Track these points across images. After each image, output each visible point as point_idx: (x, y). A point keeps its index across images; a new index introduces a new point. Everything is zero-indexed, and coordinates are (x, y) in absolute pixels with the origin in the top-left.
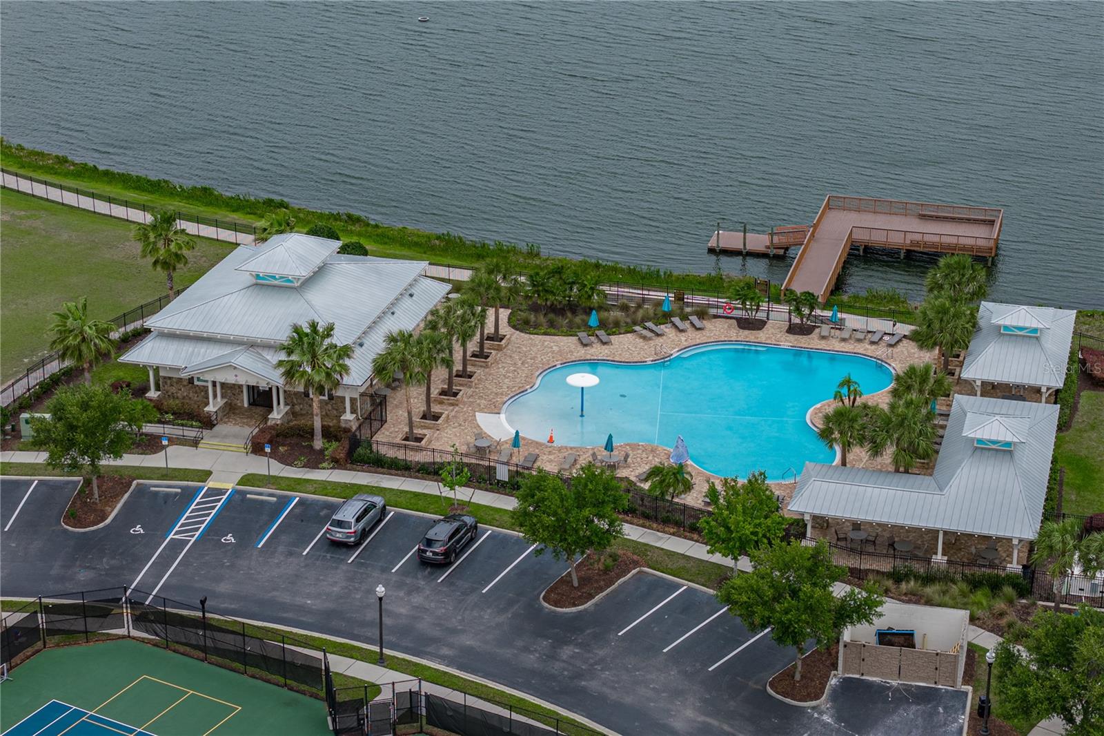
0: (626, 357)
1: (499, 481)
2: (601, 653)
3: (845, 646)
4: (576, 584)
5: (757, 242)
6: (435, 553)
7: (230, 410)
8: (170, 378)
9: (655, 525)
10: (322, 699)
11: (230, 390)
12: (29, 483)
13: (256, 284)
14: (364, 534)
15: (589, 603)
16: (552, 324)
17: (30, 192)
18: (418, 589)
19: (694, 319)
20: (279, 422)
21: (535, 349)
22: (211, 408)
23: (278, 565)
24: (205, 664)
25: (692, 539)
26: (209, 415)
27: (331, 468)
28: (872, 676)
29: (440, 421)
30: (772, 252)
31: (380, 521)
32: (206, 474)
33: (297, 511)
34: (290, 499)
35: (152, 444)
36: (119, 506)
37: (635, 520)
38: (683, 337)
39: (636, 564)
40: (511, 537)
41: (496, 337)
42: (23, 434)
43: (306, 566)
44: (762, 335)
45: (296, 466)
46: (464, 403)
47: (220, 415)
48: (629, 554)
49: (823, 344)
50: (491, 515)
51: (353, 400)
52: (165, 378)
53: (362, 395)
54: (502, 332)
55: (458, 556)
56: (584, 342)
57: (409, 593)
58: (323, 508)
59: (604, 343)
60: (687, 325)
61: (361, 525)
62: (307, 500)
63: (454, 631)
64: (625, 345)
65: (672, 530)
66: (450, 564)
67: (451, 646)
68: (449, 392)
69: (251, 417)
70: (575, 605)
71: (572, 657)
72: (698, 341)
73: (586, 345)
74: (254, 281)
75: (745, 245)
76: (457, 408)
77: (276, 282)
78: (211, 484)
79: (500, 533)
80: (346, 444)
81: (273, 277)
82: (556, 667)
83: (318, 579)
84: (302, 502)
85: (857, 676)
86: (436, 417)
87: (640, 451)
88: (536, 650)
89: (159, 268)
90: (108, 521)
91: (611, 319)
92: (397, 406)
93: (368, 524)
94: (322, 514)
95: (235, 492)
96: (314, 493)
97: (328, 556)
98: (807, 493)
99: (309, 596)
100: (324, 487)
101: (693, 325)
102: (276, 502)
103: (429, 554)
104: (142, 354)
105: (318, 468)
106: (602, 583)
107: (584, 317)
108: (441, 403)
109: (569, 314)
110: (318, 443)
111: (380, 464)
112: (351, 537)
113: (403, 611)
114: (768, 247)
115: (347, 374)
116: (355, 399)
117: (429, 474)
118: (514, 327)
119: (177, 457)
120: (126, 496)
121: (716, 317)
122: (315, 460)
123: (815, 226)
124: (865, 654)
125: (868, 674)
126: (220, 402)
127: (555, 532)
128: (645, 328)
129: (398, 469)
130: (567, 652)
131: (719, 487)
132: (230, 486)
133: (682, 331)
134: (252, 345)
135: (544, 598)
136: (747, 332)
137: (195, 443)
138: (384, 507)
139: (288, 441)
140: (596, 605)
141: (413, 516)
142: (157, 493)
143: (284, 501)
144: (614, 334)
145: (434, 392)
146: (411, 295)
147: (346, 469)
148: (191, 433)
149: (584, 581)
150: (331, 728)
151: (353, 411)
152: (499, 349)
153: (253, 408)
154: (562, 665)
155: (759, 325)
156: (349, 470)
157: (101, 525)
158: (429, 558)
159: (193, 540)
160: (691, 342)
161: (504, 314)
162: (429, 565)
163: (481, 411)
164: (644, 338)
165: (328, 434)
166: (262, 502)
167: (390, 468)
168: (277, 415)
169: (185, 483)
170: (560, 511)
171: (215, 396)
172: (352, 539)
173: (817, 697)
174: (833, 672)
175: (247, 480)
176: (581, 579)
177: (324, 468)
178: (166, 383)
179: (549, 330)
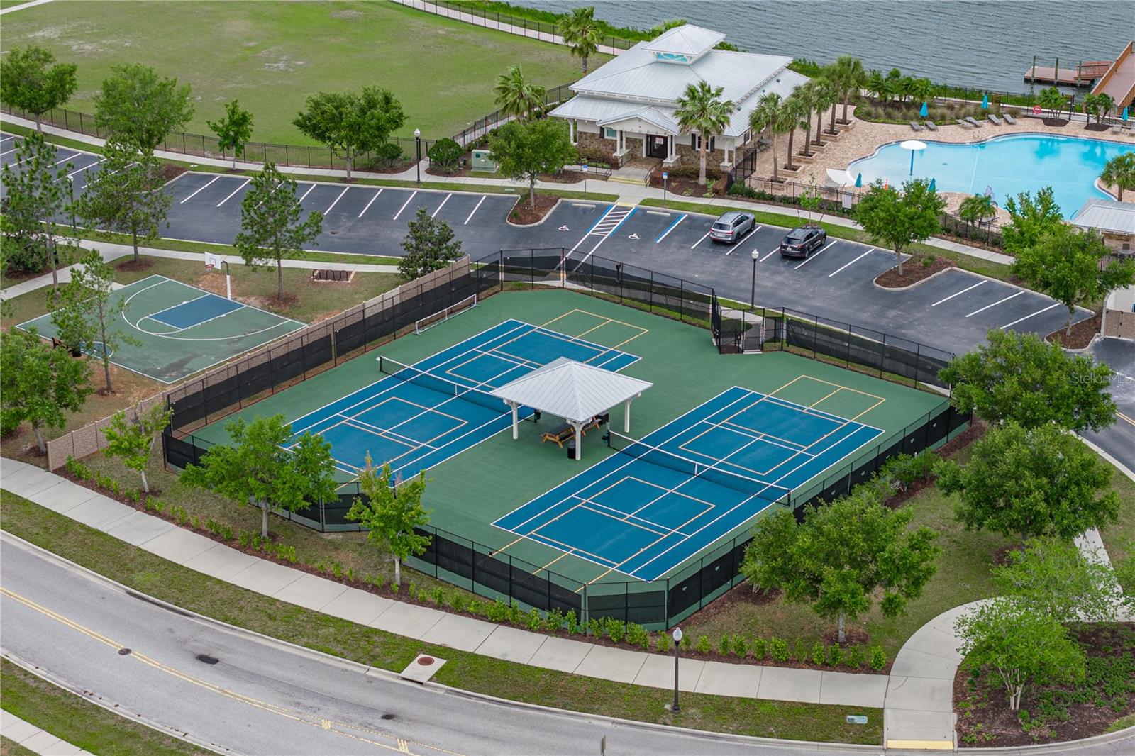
0: (949, 139)
1: (844, 209)
2: (918, 315)
3: (1107, 313)
4: (901, 273)
5: (1068, 74)
6: (793, 249)
7: (632, 158)
8: (585, 133)
9: (965, 242)
10: (708, 329)
11: (632, 142)
12: (480, 197)
13: (657, 62)
14: (739, 237)
15: (911, 286)
16: (889, 116)
17: (458, 18)
18: (779, 273)
19: (1008, 117)
20: (671, 165)
21: (875, 132)
22: (618, 154)
23: (672, 254)
24: (620, 306)
25: (994, 251)
26: (616, 159)
27: (712, 197)
28: (1127, 337)
29: (798, 171)
30: (1079, 82)
31: (750, 231)
32: (616, 198)
33: (686, 222)
34: (679, 216)
35: (573, 177)
36: (549, 213)
37: (950, 238)
38: (997, 129)
39: (949, 264)
40: (852, 245)
41: (844, 121)
42: (473, 165)
43: (694, 255)
44: (1063, 130)
45: (685, 195)
46: (818, 163)
47: (625, 160)
48: (944, 258)
49: (1114, 138)
50: (839, 231)
51: (730, 153)
52: (581, 133)
53: (738, 149)
54: (848, 118)
55: (811, 253)
56: (916, 128)
57: (773, 274)
58: (706, 222)
59: (932, 130)
60: (1002, 120)
61: (737, 228)
62: (694, 216)
63: (807, 297)
64: (947, 132)
65: (978, 245)
66: (804, 258)
67: (804, 306)
68: (806, 153)
69: (649, 164)
70: (899, 286)
71: (896, 316)
72: (1010, 132)
73: (916, 130)
74: (655, 59)
75: (1056, 75)
76: (811, 165)
77: (673, 61)
78: (619, 203)
79: (843, 243)
80: (725, 181)
81: (671, 56)
82: (883, 321)
83: (703, 263)
84: (689, 218)
85: (1116, 337)
86: (795, 169)
87: (956, 198)
88: (869, 311)
89: (576, 54)
90: (542, 221)
91: (938, 115)
92: (764, 162)
93: (742, 229)
94: (705, 225)
95: (637, 209)
96: (699, 212)
97: (711, 250)
98: (1088, 213)
99: (696, 272)
100: (707, 209)
101: (1007, 121)
102: (669, 217)
103: (789, 249)
104: (566, 110)
105: (703, 197)
106: (922, 274)
107: (916, 111)
108: (799, 161)
109: (904, 109)
110: (702, 180)
111: (750, 195)
112: (728, 237)
113: (768, 284)
114: (1076, 79)
115: (729, 125)
116: (732, 152)
117: (789, 203)
118: (858, 117)
119: (593, 186)
120: (554, 207)
121: (1026, 117)
122: (700, 191)
123: (1119, 63)
124: (1122, 319)
125: (1124, 336)
126: (625, 151)
127: (888, 224)
128: (966, 121)
129: (765, 199)
130: (892, 313)
131: (1017, 201)
132: (633, 205)
133: (996, 124)
134: (654, 105)
135: (876, 281)
136: (1050, 127)
137: (606, 178)
138: (754, 221)
139: (678, 179)
140: (916, 287)
141: (775, 229)
142: (577, 207)
143: (675, 218)
144: (940, 124)
145: (794, 153)
146: (778, 81)
147: (724, 198)
148: (602, 171)
149: (906, 272)
150: (715, 344)
151: (730, 161)
152: (847, 130)
153: (650, 158)
154: (888, 320)
155: (1063, 123)
156: (728, 199)
157: (537, 224)
158: (788, 253)
159: (607, 236)
160: (1003, 132)
161: (851, 109)
162: (789, 258)
163: (831, 168)
164: (965, 128)
165: (711, 175)
166: (659, 216)
167: (759, 198)
168: (671, 160)
169: (599, 202)
170: (891, 209)
171: (621, 147)
172: (730, 239)
173: (1082, 347)
174: (1097, 334)
175: (646, 202)
176: (904, 271)
177: (707, 197)
178: (582, 137)
179: (887, 120)
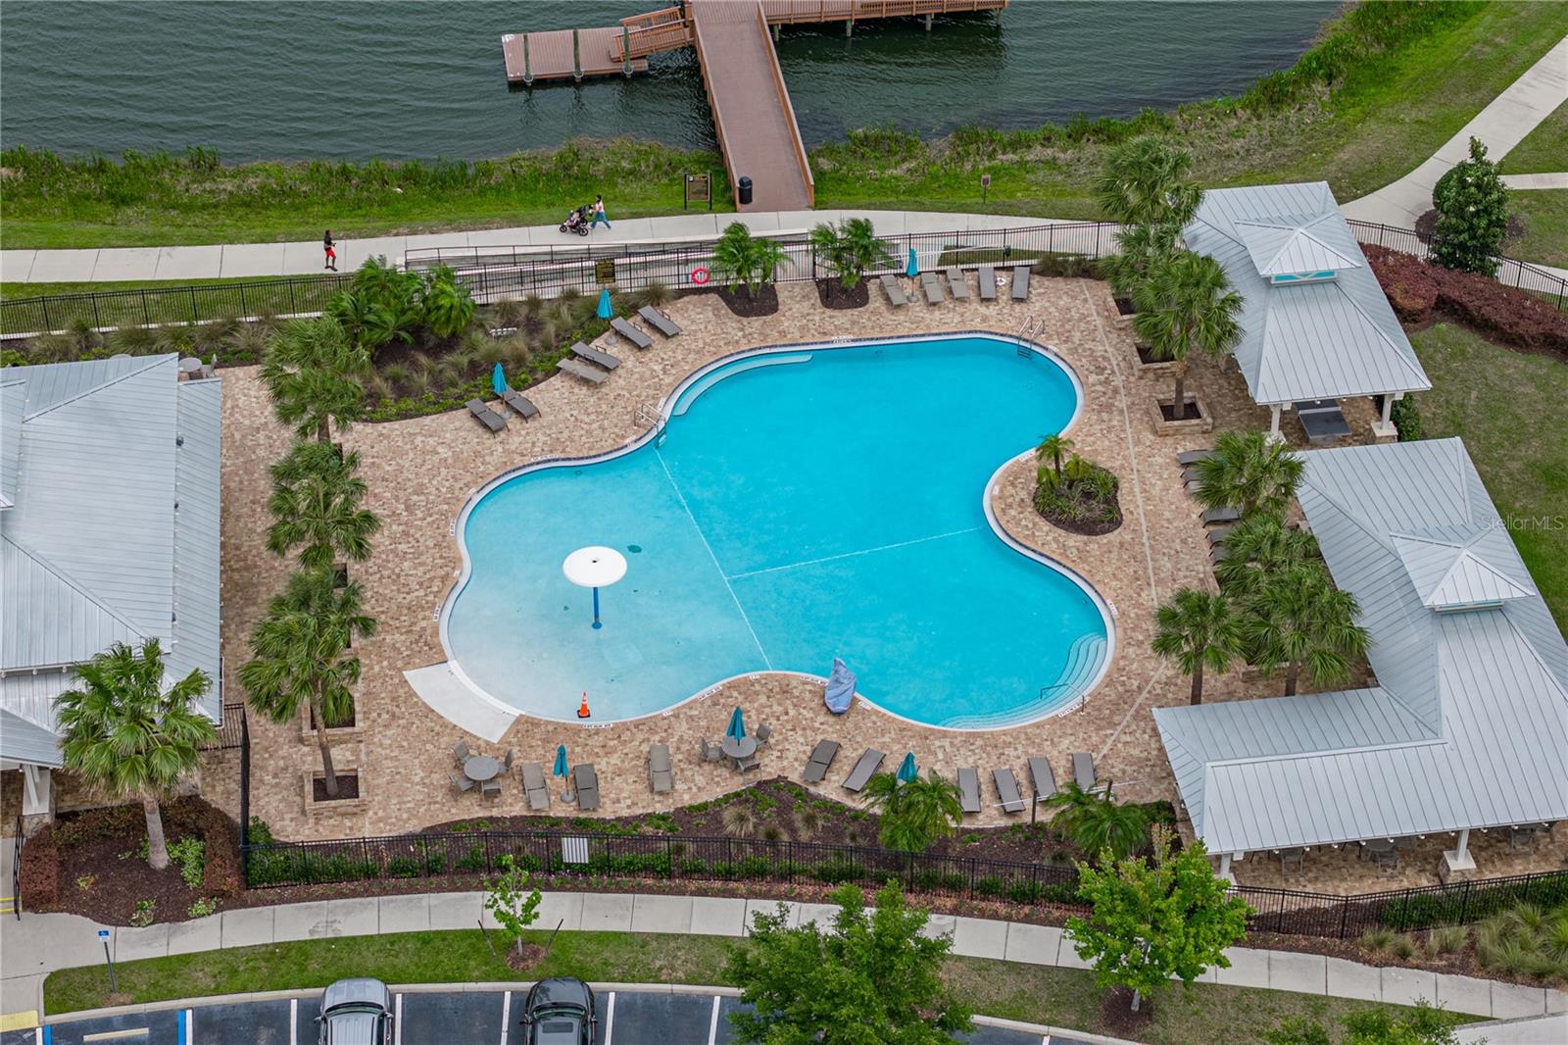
0: (583, 441)
1: (569, 865)
19: (649, 312)
20: (47, 820)
21: (407, 464)
27: (215, 911)
30: (627, 68)
34: (176, 1022)
45: (138, 923)
56: (487, 421)
59: (524, 415)
62: (211, 1012)
64: (563, 410)
65: (949, 903)
73: (494, 429)
75: (577, 66)
79: (634, 994)
84: (206, 1023)
87: (763, 699)
95: (53, 1034)
96: (217, 992)
101: (653, 327)
102: (153, 1040)
105: (188, 918)
109: (420, 356)
110: (161, 852)
114: (617, 60)
121: (679, 295)
122: (173, 898)
128: (579, 359)
129: (350, 879)
133: (644, 348)
139: (87, 859)
143: (167, 1032)
144: (526, 384)
146: (180, 443)
147: (244, 905)
156: (253, 905)
163: (410, 664)
164: (586, 383)
167: (334, 879)
175: (60, 991)
177: (201, 916)
179: (403, 406)
